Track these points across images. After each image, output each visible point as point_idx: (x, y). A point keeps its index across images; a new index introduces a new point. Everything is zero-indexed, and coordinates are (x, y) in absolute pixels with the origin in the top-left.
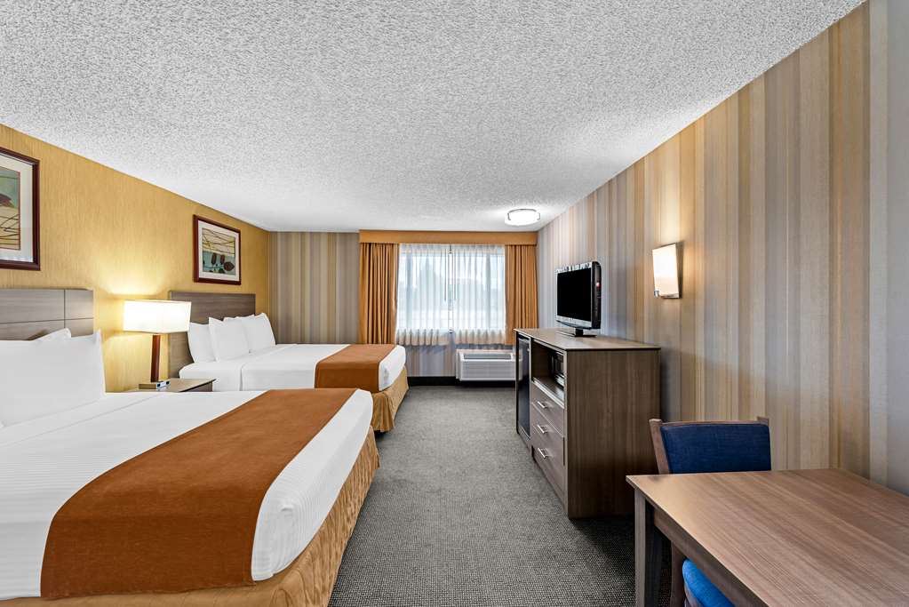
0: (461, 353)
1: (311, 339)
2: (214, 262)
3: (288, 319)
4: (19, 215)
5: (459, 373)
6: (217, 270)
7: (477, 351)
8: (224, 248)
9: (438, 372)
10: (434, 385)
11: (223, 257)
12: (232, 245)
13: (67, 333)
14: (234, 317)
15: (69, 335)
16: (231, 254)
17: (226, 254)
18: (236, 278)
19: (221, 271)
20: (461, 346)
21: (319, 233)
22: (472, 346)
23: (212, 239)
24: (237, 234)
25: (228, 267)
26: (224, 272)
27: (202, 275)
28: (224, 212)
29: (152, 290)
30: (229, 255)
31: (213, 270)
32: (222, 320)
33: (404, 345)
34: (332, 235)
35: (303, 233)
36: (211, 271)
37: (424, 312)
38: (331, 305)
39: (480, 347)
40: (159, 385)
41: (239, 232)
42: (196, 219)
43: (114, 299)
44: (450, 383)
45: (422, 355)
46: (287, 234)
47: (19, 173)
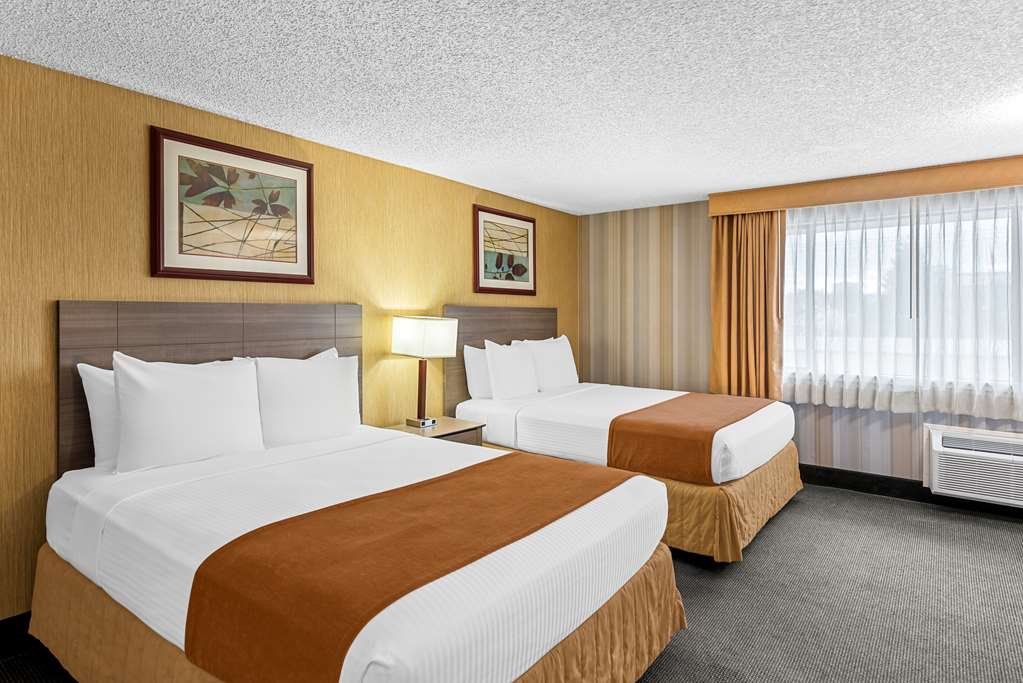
0: (936, 433)
1: (635, 378)
2: (499, 265)
3: (603, 345)
4: (296, 226)
5: (930, 475)
6: (504, 276)
7: (982, 434)
8: (512, 246)
9: (877, 464)
10: (869, 490)
11: (511, 258)
12: (524, 240)
13: (333, 352)
14: (522, 340)
15: (336, 355)
16: (522, 252)
17: (515, 253)
18: (529, 286)
19: (509, 277)
20: (935, 416)
21: (647, 210)
22: (965, 420)
23: (496, 234)
24: (532, 224)
25: (518, 271)
26: (513, 279)
27: (484, 283)
28: (515, 196)
29: (423, 305)
30: (520, 254)
31: (498, 276)
32: (509, 344)
33: (792, 404)
34: (666, 210)
35: (623, 213)
36: (495, 278)
37: (854, 341)
38: (665, 327)
39: (992, 424)
40: (423, 424)
41: (532, 221)
42: (477, 209)
43: (384, 315)
44: (908, 493)
45: (838, 428)
46: (602, 217)
47: (295, 182)
